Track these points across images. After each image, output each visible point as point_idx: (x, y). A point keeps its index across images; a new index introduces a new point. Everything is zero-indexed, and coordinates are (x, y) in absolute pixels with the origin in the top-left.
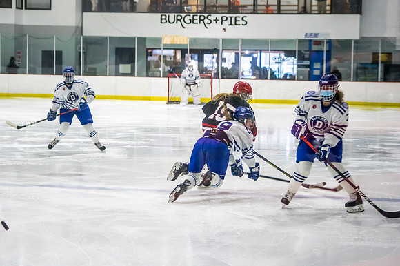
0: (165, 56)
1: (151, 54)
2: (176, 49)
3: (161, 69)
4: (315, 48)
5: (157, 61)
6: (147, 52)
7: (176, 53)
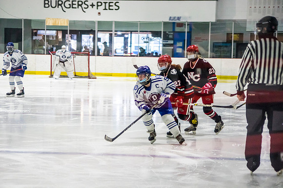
0: (48, 36)
1: (36, 34)
2: (57, 30)
4: (178, 29)
6: (32, 33)
7: (57, 34)
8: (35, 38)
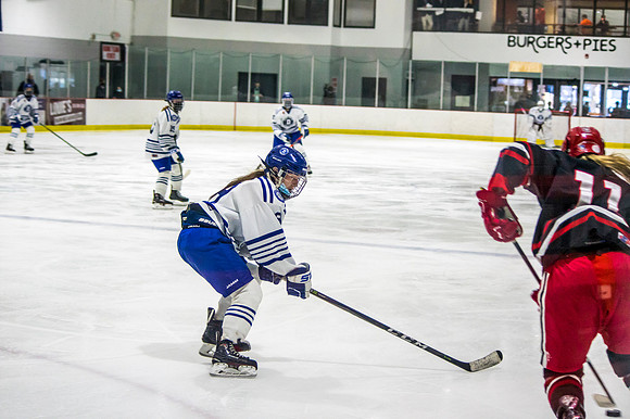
0: (512, 87)
1: (495, 84)
2: (526, 79)
3: (506, 103)
5: (502, 93)
6: (490, 81)
7: (526, 84)
8: (493, 89)
